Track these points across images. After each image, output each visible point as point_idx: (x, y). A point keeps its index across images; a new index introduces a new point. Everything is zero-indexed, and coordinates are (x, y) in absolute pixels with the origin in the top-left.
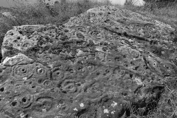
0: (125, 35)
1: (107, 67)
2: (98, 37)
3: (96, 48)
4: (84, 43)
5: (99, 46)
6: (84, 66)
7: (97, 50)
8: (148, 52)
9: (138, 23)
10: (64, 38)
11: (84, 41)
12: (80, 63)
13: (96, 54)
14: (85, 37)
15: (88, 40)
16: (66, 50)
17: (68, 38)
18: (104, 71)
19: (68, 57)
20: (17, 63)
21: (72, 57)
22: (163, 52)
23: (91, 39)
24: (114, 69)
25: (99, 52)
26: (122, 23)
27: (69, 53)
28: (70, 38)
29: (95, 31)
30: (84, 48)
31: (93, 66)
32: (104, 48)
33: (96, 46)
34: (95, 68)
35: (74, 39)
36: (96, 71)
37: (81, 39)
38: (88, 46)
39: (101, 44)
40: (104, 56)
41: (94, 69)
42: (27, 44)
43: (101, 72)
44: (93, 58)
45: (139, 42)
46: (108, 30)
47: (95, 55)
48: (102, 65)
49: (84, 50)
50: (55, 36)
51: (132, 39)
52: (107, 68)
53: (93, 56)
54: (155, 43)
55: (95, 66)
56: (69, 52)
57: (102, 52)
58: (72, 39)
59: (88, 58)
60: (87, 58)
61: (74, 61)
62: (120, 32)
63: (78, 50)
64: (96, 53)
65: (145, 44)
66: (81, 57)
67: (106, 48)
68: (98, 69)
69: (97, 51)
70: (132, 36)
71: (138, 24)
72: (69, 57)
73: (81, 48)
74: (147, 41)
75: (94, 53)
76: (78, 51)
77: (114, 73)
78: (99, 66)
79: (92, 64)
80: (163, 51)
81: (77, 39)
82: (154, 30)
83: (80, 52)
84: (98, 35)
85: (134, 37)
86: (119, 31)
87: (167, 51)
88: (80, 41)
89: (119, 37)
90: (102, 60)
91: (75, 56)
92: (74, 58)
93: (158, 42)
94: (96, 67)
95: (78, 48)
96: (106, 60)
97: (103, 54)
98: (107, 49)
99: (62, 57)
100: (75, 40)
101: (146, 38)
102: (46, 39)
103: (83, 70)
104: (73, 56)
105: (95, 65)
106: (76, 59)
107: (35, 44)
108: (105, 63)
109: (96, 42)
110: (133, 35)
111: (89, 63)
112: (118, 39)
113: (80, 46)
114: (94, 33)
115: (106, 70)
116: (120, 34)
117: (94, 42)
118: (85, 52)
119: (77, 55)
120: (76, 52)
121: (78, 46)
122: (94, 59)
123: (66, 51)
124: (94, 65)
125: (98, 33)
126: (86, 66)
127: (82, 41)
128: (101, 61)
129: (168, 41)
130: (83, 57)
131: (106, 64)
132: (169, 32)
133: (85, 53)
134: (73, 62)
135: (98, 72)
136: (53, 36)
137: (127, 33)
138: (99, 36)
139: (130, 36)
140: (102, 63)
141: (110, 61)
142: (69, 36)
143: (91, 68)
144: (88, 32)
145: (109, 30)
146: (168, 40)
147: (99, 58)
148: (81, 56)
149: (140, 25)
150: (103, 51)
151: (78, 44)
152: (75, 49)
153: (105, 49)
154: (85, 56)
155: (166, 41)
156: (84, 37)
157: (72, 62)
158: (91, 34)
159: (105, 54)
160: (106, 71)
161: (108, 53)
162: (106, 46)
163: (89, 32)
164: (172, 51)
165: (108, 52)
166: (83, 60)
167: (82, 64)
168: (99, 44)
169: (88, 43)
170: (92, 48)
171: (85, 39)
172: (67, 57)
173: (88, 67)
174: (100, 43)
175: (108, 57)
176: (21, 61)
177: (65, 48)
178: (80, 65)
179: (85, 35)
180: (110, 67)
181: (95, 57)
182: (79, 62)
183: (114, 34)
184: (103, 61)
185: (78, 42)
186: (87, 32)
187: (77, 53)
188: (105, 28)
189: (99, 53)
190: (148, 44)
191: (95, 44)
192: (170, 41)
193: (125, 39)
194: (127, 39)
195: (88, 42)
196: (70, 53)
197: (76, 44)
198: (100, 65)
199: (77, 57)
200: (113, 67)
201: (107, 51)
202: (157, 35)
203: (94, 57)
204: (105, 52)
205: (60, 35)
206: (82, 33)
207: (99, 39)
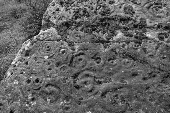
1: (154, 68)
2: (158, 15)
3: (147, 33)
4: (130, 22)
5: (154, 29)
6: (118, 57)
7: (147, 35)
10: (105, 12)
11: (131, 20)
12: (113, 51)
13: (142, 43)
14: (136, 12)
15: (139, 18)
16: (102, 30)
17: (111, 12)
18: (147, 72)
19: (101, 39)
21: (106, 40)
23: (144, 16)
24: (167, 74)
25: (150, 39)
27: (104, 34)
28: (113, 12)
29: (156, 4)
30: (128, 29)
31: (132, 60)
32: (161, 34)
33: (148, 29)
34: (133, 64)
35: (118, 14)
36: (133, 70)
37: (129, 15)
38: (135, 26)
39: (159, 26)
40: (157, 49)
41: (131, 65)
42: (63, 17)
43: (141, 73)
44: (136, 47)
47: (140, 43)
48: (147, 63)
49: (126, 33)
50: (95, 8)
52: (153, 70)
53: (137, 44)
55: (135, 60)
56: (104, 33)
57: (155, 41)
58: (115, 14)
59: (128, 46)
60: (126, 47)
61: (107, 47)
63: (117, 31)
64: (143, 41)
66: (118, 43)
67: (165, 34)
68: (137, 67)
69: (147, 38)
72: (102, 41)
73: (123, 29)
75: (140, 39)
76: (118, 33)
77: (163, 81)
78: (141, 62)
79: (130, 57)
81: (122, 14)
83: (120, 36)
84: (160, 10)
88: (126, 18)
90: (150, 54)
91: (110, 40)
92: (108, 42)
94: (136, 62)
95: (120, 28)
96: (156, 56)
97: (156, 45)
98: (167, 37)
99: (93, 39)
100: (118, 16)
102: (84, 12)
103: (115, 62)
104: (107, 39)
105: (134, 59)
106: (110, 44)
107: (70, 18)
108: (152, 60)
109: (150, 22)
111: (127, 55)
113: (124, 25)
114: (154, 7)
115: (150, 72)
117: (148, 21)
118: (127, 36)
119: (113, 39)
120: (114, 34)
121: (121, 25)
122: (137, 49)
123: (101, 31)
124: (133, 59)
125: (160, 7)
126: (121, 57)
127: (129, 19)
128: (147, 55)
130: (121, 44)
131: (155, 62)
133: (126, 37)
134: (105, 47)
135: (135, 71)
136: (92, 9)
138: (162, 12)
140: (147, 59)
141: (164, 58)
142: (112, 10)
143: (128, 62)
144: (144, 5)
147: (145, 49)
148: (118, 41)
150: (158, 39)
151: (122, 22)
152: (115, 30)
153: (162, 36)
154: (124, 43)
156: (134, 12)
157: (103, 48)
158: (149, 8)
159: (159, 44)
160: (150, 74)
161: (166, 44)
162: (166, 32)
163: (146, 5)
165: (167, 42)
166: (119, 48)
167: (116, 53)
168: (156, 26)
169: (138, 23)
170: (141, 31)
171: (135, 16)
172: (99, 40)
173: (124, 60)
174: (157, 24)
175: (163, 51)
176: (50, 36)
177: (102, 26)
178: (113, 53)
179: (137, 9)
180: (159, 69)
181: (139, 47)
182: (112, 50)
184: (151, 56)
185: (122, 20)
186: (142, 4)
187: (114, 36)
189: (149, 41)
191: (149, 24)
195: (138, 20)
196: (105, 35)
197: (118, 22)
198: (143, 62)
199: (113, 42)
200: (166, 71)
201: (166, 40)
203: (138, 46)
204: (161, 42)
205: (101, 8)
206: (134, 6)
207: (160, 17)
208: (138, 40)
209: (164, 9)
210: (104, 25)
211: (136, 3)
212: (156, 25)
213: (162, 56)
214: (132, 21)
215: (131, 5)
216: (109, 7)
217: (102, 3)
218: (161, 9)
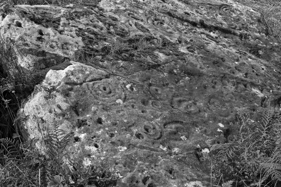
0: (203, 25)
2: (168, 31)
3: (179, 49)
4: (155, 41)
5: (179, 45)
6: (179, 77)
7: (182, 51)
8: (244, 52)
9: (209, 4)
10: (122, 32)
11: (154, 38)
15: (158, 36)
16: (140, 54)
17: (127, 31)
19: (151, 64)
20: (85, 79)
21: (156, 64)
22: (261, 52)
23: (160, 34)
24: (220, 78)
25: (187, 54)
26: (187, 4)
28: (129, 31)
29: (156, 20)
30: (162, 48)
31: (192, 77)
32: (189, 48)
34: (196, 79)
35: (136, 33)
36: (201, 84)
38: (164, 45)
39: (180, 42)
40: (198, 61)
43: (207, 84)
45: (225, 37)
46: (174, 17)
48: (204, 74)
49: (165, 52)
50: (105, 28)
51: (214, 33)
52: (211, 79)
54: (246, 36)
55: (194, 76)
56: (146, 56)
57: (191, 55)
58: (134, 33)
59: (180, 64)
60: (178, 65)
61: (163, 71)
62: (194, 21)
63: (155, 52)
65: (234, 40)
66: (169, 64)
69: (184, 53)
70: (212, 26)
71: (210, 6)
73: (158, 49)
74: (235, 34)
76: (157, 54)
78: (199, 76)
79: (188, 73)
80: (260, 50)
81: (141, 33)
82: (234, 15)
83: (162, 56)
84: (165, 26)
85: (216, 28)
86: (192, 19)
87: (265, 49)
88: (148, 37)
89: (196, 29)
90: (199, 66)
91: (159, 63)
92: (159, 66)
93: (249, 35)
94: (196, 77)
95: (154, 49)
97: (194, 58)
99: (142, 66)
100: (139, 36)
101: (232, 30)
103: (182, 83)
104: (156, 62)
107: (82, 44)
108: (205, 71)
109: (171, 39)
111: (185, 73)
112: (195, 32)
113: (154, 46)
114: (158, 24)
116: (194, 24)
117: (168, 38)
118: (168, 55)
120: (156, 56)
124: (192, 75)
125: (161, 23)
126: (182, 77)
127: (151, 38)
128: (198, 68)
129: (260, 34)
130: (172, 64)
132: (255, 19)
136: (101, 29)
137: (205, 23)
138: (168, 29)
139: (210, 27)
140: (201, 71)
141: (208, 67)
143: (191, 80)
144: (147, 21)
145: (177, 18)
146: (259, 32)
147: (192, 63)
148: (168, 62)
149: (213, 7)
150: (192, 53)
153: (191, 49)
155: (258, 34)
157: (160, 73)
164: (271, 49)
165: (198, 54)
166: (174, 68)
167: (176, 74)
168: (178, 42)
169: (161, 41)
178: (174, 76)
179: (146, 26)
180: (214, 76)
182: (170, 72)
183: (186, 23)
184: (201, 68)
187: (158, 58)
188: (169, 14)
190: (238, 39)
193: (205, 32)
194: (207, 32)
195: (160, 38)
196: (148, 59)
199: (164, 64)
200: (218, 76)
201: (196, 52)
202: (243, 25)
204: (195, 55)
205: (112, 27)
207: (171, 33)
209: (166, 24)
212: (176, 41)
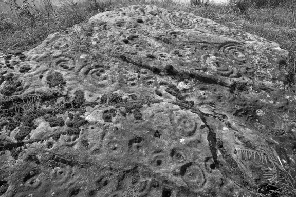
0: (170, 71)
1: (103, 169)
2: (100, 82)
3: (86, 114)
4: (59, 100)
5: (97, 106)
6: (41, 167)
7: (87, 118)
8: (223, 113)
9: (204, 42)
10: (12, 89)
11: (61, 96)
12: (33, 160)
13: (81, 132)
14: (68, 82)
15: (73, 91)
16: (6, 123)
17: (24, 87)
18: (94, 181)
19: (5, 143)
21: (16, 141)
22: (260, 113)
23: (81, 87)
24: (122, 174)
25: (92, 124)
26: (168, 43)
27: (12, 130)
28: (28, 87)
29: (97, 66)
30: (56, 113)
31: (68, 167)
32: (107, 112)
33: (88, 108)
34: (71, 173)
35: (37, 89)
36: (71, 184)
37: (56, 89)
38: (68, 106)
39: (103, 101)
40: (103, 136)
41: (66, 176)
43: (84, 185)
44: (72, 142)
45: (203, 89)
46: (128, 62)
47: (77, 134)
48: (91, 165)
49: (52, 120)
51: (186, 83)
52: (102, 174)
53: (72, 137)
54: (243, 88)
55: (72, 166)
56: (12, 128)
57: (100, 125)
58: (32, 90)
59: (58, 144)
60: (55, 146)
61: (20, 155)
62: (157, 66)
63: (38, 120)
64: (81, 128)
65: (217, 93)
66: (39, 142)
67: (112, 111)
68: (78, 177)
69: (86, 122)
70: (186, 73)
71: (205, 44)
72: (8, 144)
73: (47, 115)
74: (222, 84)
75: (76, 127)
76: (38, 124)
77: (119, 187)
78: (82, 167)
79: (64, 161)
80: (261, 108)
81: (45, 89)
82: (241, 55)
83: (42, 128)
84: (103, 75)
85: (192, 76)
86: (155, 63)
87: (269, 108)
88: (51, 94)
89: (155, 79)
90: (95, 147)
91: (24, 140)
92: (21, 144)
93: (250, 85)
94: (74, 169)
95: (42, 114)
96: (102, 149)
97: (101, 131)
98: (114, 115)
100: (38, 93)
101: (220, 78)
103: (37, 180)
104: (18, 139)
105: (71, 164)
106: (26, 148)
108: (99, 157)
109: (91, 96)
110: (188, 71)
111: (57, 160)
112: (150, 82)
113: (49, 108)
114: (94, 72)
115: (98, 179)
116: (156, 71)
117: (86, 94)
118: (54, 126)
119: (30, 137)
120: (31, 126)
121: (44, 107)
122: (73, 145)
123: (4, 127)
124: (69, 164)
125: (102, 71)
126: (47, 167)
127: (56, 96)
128: (89, 152)
129: (274, 82)
130: (45, 142)
131: (103, 160)
132: (276, 59)
133: (53, 128)
134: (16, 156)
135: (75, 185)
137: (176, 68)
138: (105, 78)
139: (182, 75)
140: (91, 157)
141: (115, 149)
142: (26, 84)
143: (61, 173)
144: (79, 70)
145: (132, 63)
146: (274, 80)
147: (86, 141)
148: (40, 139)
149: (209, 45)
150: (102, 121)
151: (46, 102)
152: (33, 119)
153: (108, 114)
154: (51, 139)
155: (268, 83)
156: (64, 83)
157: (11, 158)
158: (86, 73)
159: (105, 128)
160: (99, 181)
161: (115, 126)
162: (112, 107)
163: (82, 70)
164: (282, 107)
165: (116, 122)
166: (41, 151)
167: (38, 162)
168: (99, 101)
169: (71, 100)
170: (78, 112)
171: (66, 88)
172: (2, 145)
173: (53, 171)
174: (100, 97)
175: (111, 138)
177: (8, 116)
178: (33, 164)
179: (69, 77)
180: (111, 169)
181: (77, 140)
182: (30, 158)
183: (143, 70)
184: (97, 151)
185: (44, 98)
186: (76, 69)
187: (33, 131)
188: (123, 58)
189: (91, 126)
190: (225, 91)
191: (88, 99)
192: (277, 82)
193: (169, 82)
194: (173, 82)
195: (72, 96)
196: (13, 132)
197: (38, 104)
198: (86, 164)
199: (30, 143)
200: (120, 170)
201: (114, 119)
202: (248, 69)
203: (74, 139)
204: (107, 124)
205: (5, 81)
206: (64, 73)
207: (103, 86)
208: (74, 129)
209: (107, 72)
210: (11, 114)
211: (67, 68)
212: (98, 98)
213: (112, 146)
214: (62, 98)
215: (59, 71)
216: (21, 78)
217: (6, 72)
218: (104, 73)
